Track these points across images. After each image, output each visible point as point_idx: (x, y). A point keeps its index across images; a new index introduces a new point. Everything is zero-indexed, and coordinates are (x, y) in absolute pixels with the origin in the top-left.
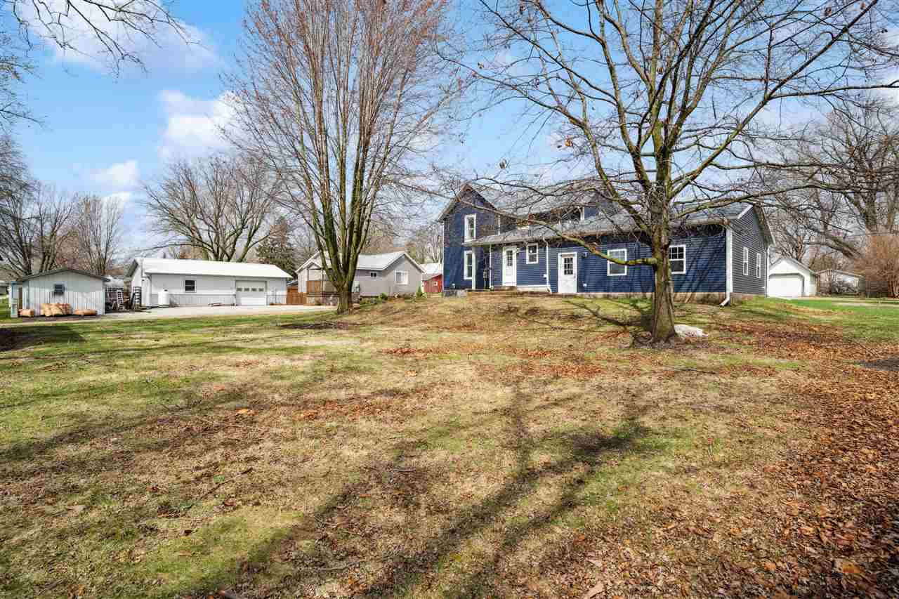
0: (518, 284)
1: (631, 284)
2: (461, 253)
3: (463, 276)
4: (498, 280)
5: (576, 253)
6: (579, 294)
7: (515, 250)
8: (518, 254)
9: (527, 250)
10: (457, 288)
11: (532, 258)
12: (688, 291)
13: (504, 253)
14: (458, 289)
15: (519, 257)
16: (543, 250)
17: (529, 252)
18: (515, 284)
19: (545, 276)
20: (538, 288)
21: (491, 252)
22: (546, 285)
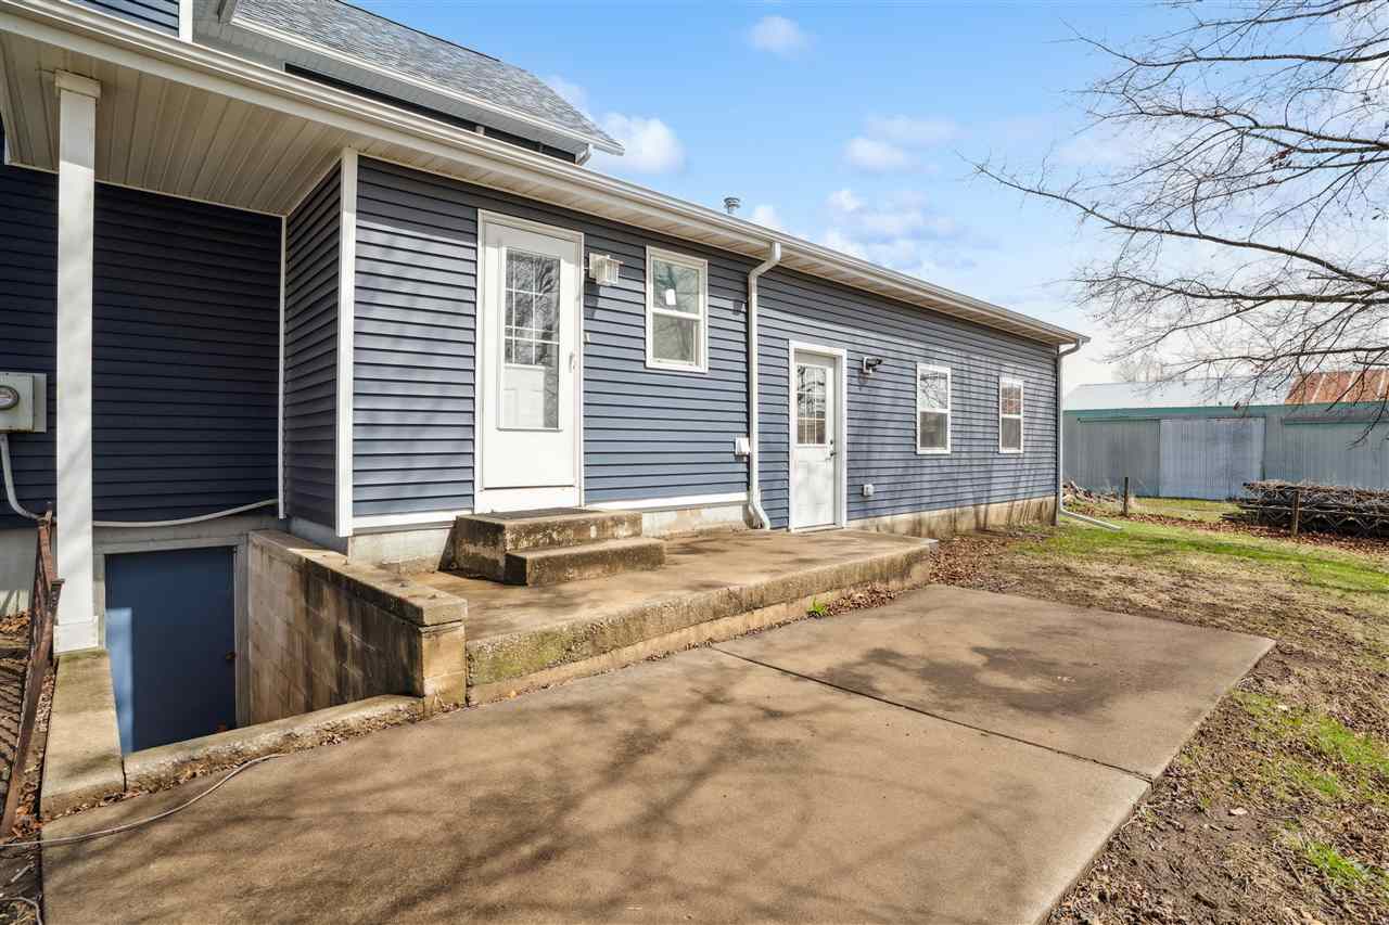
0: (591, 493)
1: (956, 483)
5: (844, 353)
6: (853, 526)
7: (571, 264)
8: (591, 287)
9: (650, 289)
13: (492, 263)
15: (598, 315)
16: (730, 305)
17: (660, 300)
18: (572, 498)
19: (743, 445)
20: (705, 512)
21: (349, 220)
22: (742, 496)
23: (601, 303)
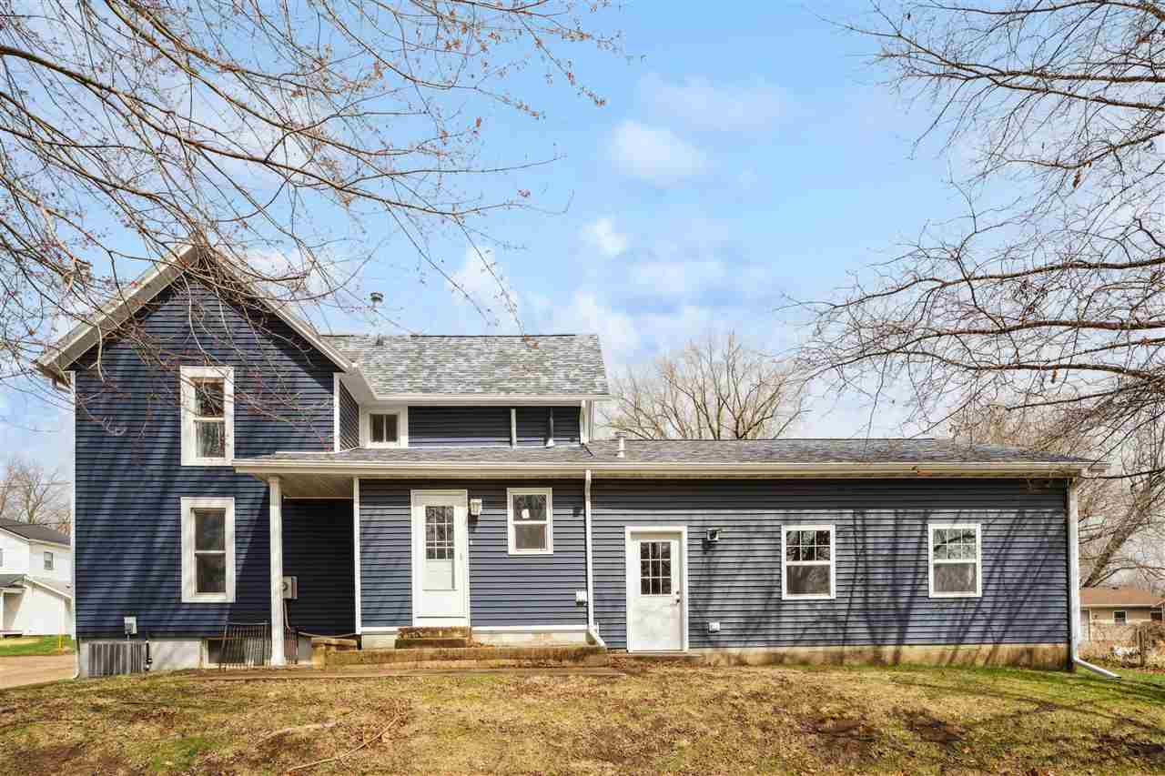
0: (474, 621)
1: (843, 625)
2: (163, 505)
3: (177, 587)
4: (396, 607)
5: (684, 529)
6: (696, 652)
7: (460, 507)
8: (472, 520)
9: (510, 512)
10: (147, 632)
11: (531, 537)
12: (982, 640)
13: (418, 514)
14: (152, 636)
15: (477, 531)
16: (571, 511)
17: (518, 516)
18: (465, 623)
19: (581, 596)
20: (554, 635)
21: (356, 506)
22: (584, 627)
23: (479, 524)
